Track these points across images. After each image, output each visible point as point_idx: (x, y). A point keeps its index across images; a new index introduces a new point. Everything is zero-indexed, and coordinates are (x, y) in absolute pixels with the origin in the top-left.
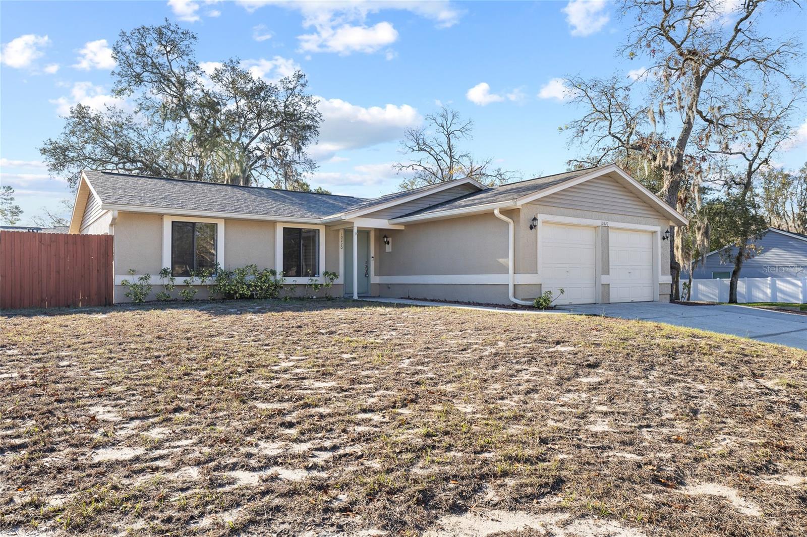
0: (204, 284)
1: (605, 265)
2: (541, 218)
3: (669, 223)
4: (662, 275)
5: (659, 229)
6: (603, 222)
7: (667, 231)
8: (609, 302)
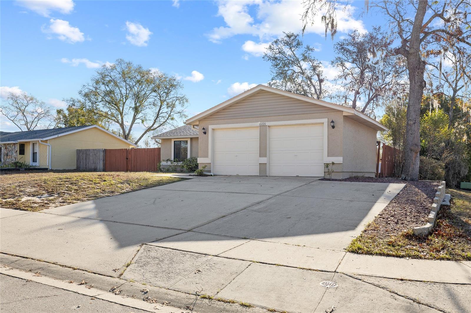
1: (263, 151)
2: (210, 127)
3: (343, 114)
4: (328, 156)
5: (325, 121)
6: (261, 123)
7: (332, 121)
8: (266, 175)
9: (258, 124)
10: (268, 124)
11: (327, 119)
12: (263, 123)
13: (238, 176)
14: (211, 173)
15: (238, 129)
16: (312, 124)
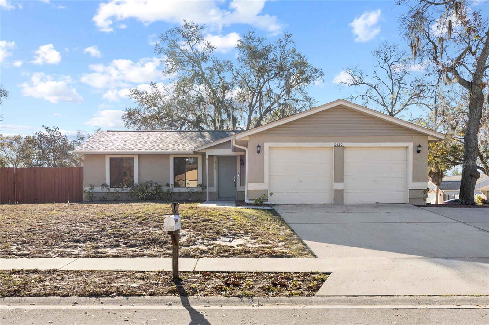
0: (123, 192)
1: (339, 175)
2: (267, 145)
3: (427, 139)
4: (413, 182)
5: (410, 145)
6: (337, 143)
7: (420, 145)
8: (342, 203)
9: (332, 144)
10: (344, 144)
11: (412, 143)
12: (339, 143)
13: (303, 205)
14: (268, 202)
15: (303, 149)
16: (395, 147)
